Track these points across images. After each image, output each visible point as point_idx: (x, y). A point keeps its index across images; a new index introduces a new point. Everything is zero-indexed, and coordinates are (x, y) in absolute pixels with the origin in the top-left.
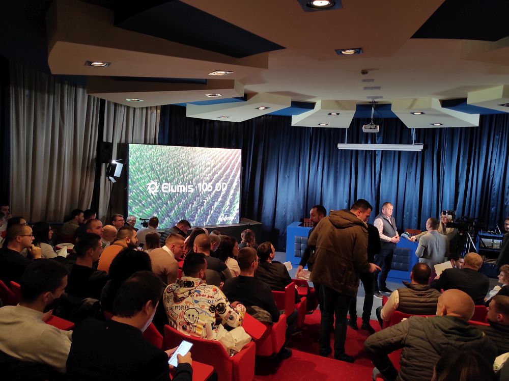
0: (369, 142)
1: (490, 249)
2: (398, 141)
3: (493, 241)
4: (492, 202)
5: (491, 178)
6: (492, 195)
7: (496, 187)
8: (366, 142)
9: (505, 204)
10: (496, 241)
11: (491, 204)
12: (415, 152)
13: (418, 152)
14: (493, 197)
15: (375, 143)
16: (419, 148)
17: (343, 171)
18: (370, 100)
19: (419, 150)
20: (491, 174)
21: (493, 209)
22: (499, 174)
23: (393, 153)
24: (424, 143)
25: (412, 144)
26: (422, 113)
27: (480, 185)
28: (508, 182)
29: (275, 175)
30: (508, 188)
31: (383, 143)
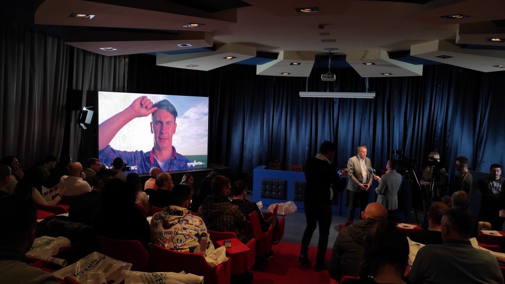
0: (328, 90)
2: (353, 89)
5: (435, 122)
6: (436, 138)
8: (325, 91)
12: (368, 99)
13: (371, 99)
15: (333, 91)
16: (371, 95)
17: (304, 118)
18: (327, 51)
20: (435, 119)
22: (441, 119)
23: (349, 100)
24: (376, 91)
25: (365, 92)
26: (373, 64)
27: (424, 129)
28: (450, 126)
29: (241, 122)
30: (449, 131)
31: (340, 91)
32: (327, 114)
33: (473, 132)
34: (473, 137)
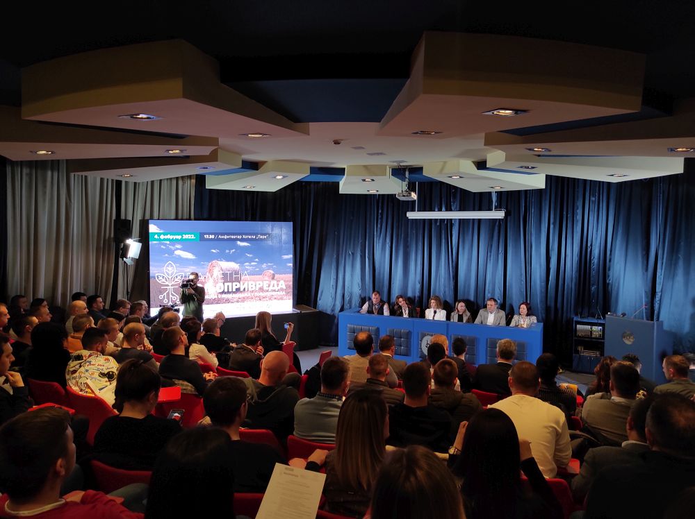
0: (443, 209)
1: (588, 338)
2: (477, 207)
3: (591, 328)
4: (592, 279)
5: (589, 250)
6: (592, 271)
7: (595, 261)
8: (440, 210)
9: (608, 281)
10: (595, 328)
11: (591, 282)
12: (496, 219)
13: (499, 220)
14: (593, 273)
15: (451, 210)
16: (500, 215)
17: (414, 246)
19: (500, 218)
20: (589, 245)
21: (593, 288)
22: (598, 244)
23: (471, 221)
24: (507, 209)
25: (491, 210)
26: (461, 177)
27: (576, 258)
28: (611, 254)
29: (335, 252)
30: (610, 261)
31: (460, 210)
32: (443, 241)
33: (645, 262)
34: (647, 270)
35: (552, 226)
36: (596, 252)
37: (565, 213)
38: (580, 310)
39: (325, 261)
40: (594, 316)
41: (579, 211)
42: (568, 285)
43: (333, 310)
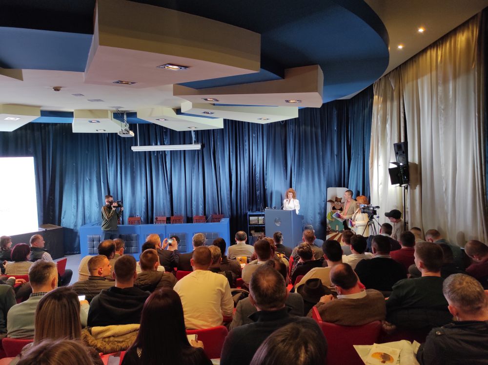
1: (257, 224)
3: (258, 218)
4: (257, 187)
5: (254, 168)
6: (256, 181)
7: (258, 175)
9: (266, 187)
10: (260, 218)
11: (257, 189)
12: (196, 150)
13: (198, 150)
14: (257, 183)
15: (164, 144)
16: (198, 147)
17: (139, 170)
20: (254, 165)
21: (258, 193)
22: (259, 164)
27: (247, 175)
28: (266, 170)
29: (74, 180)
30: (266, 175)
31: (170, 144)
32: (160, 167)
33: (285, 174)
34: (287, 179)
35: (231, 154)
36: (258, 170)
37: (238, 145)
38: (251, 207)
39: (66, 187)
40: (259, 210)
41: (247, 143)
42: (243, 192)
43: (75, 226)
